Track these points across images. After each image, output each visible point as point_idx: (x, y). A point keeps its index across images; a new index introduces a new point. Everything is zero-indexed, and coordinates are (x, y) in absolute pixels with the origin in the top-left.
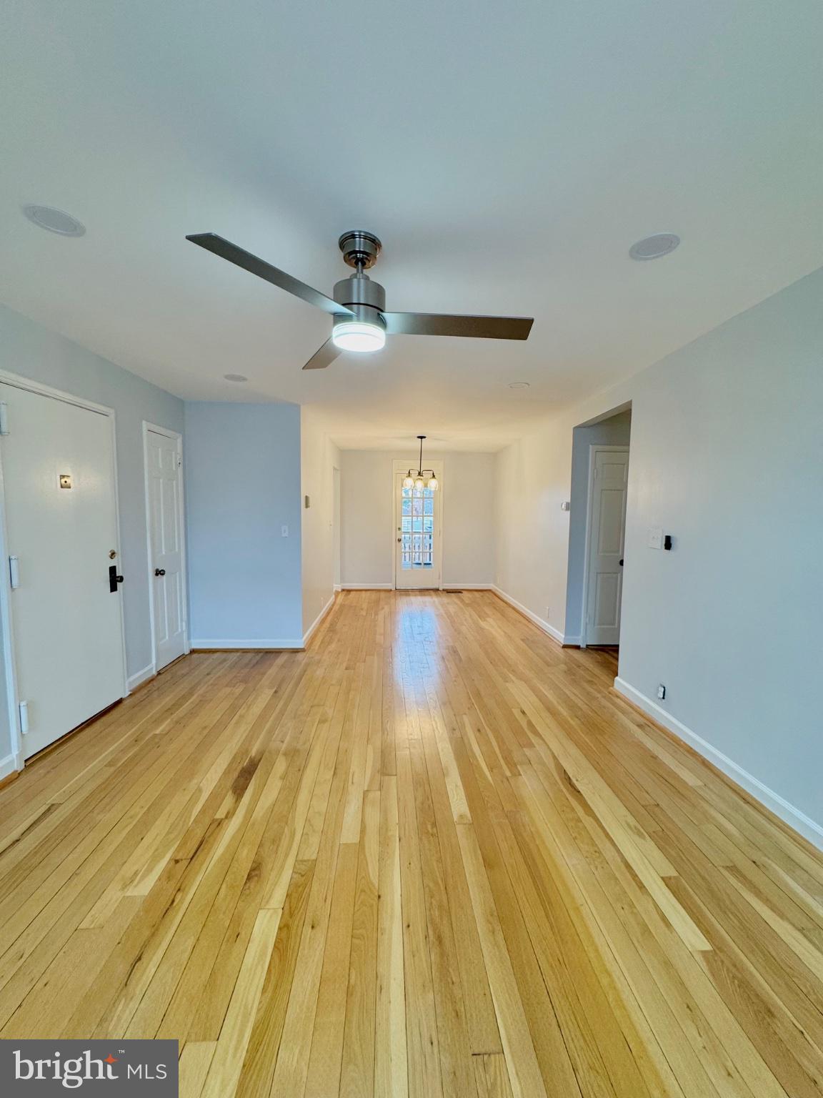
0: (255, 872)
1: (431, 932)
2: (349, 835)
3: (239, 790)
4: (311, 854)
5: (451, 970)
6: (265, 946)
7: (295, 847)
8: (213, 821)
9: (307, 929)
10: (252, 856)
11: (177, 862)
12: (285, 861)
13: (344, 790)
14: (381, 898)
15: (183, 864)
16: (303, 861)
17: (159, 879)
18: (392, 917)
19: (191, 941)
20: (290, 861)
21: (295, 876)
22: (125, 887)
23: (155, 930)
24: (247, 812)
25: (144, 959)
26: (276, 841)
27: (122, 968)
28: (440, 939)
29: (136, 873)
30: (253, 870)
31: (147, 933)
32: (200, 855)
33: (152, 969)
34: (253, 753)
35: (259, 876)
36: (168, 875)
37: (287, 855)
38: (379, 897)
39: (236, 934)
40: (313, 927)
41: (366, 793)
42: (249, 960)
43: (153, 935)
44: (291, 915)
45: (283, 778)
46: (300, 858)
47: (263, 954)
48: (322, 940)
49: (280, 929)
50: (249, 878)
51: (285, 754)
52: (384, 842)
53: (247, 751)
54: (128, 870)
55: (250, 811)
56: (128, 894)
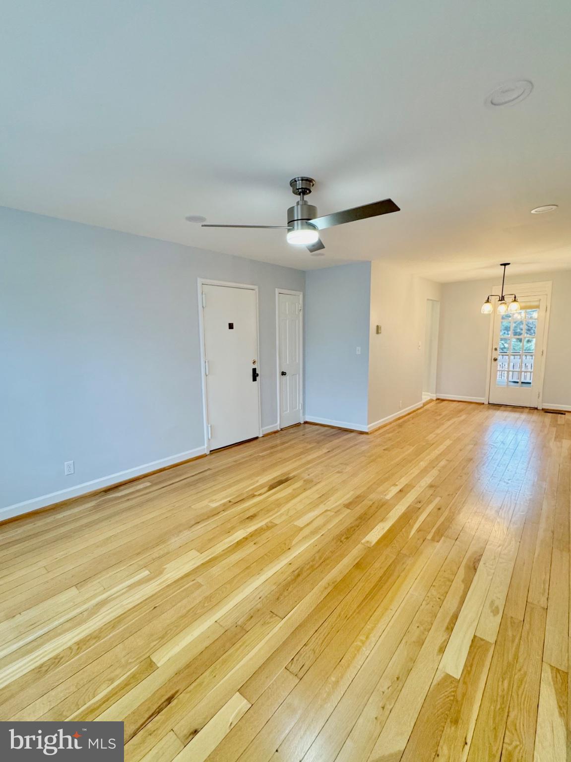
0: (252, 518)
1: (297, 571)
2: (300, 523)
3: (272, 487)
4: (277, 522)
5: (291, 586)
6: (235, 540)
7: (274, 517)
8: (253, 494)
9: (253, 543)
10: (255, 512)
11: (230, 502)
12: (266, 518)
13: (317, 505)
14: (290, 550)
15: (231, 503)
16: (272, 522)
17: (221, 504)
18: (287, 558)
19: (214, 526)
20: (268, 520)
21: (264, 526)
22: (210, 502)
23: (208, 518)
24: (267, 496)
25: (199, 524)
26: (269, 511)
27: (193, 523)
28: (299, 575)
29: (216, 499)
30: (251, 516)
31: (206, 517)
32: (239, 503)
33: (199, 527)
34: (291, 475)
35: (252, 519)
36: (224, 504)
37: (268, 517)
38: (289, 549)
39: (229, 532)
40: (255, 544)
41: (327, 511)
42: (226, 540)
43: (206, 519)
44: (251, 536)
45: (294, 490)
46: (272, 521)
47: (231, 541)
48: (254, 549)
49: (244, 538)
50: (247, 518)
51: (305, 481)
52: (313, 533)
53: (289, 474)
54: (214, 498)
55: (269, 497)
56: (209, 504)
